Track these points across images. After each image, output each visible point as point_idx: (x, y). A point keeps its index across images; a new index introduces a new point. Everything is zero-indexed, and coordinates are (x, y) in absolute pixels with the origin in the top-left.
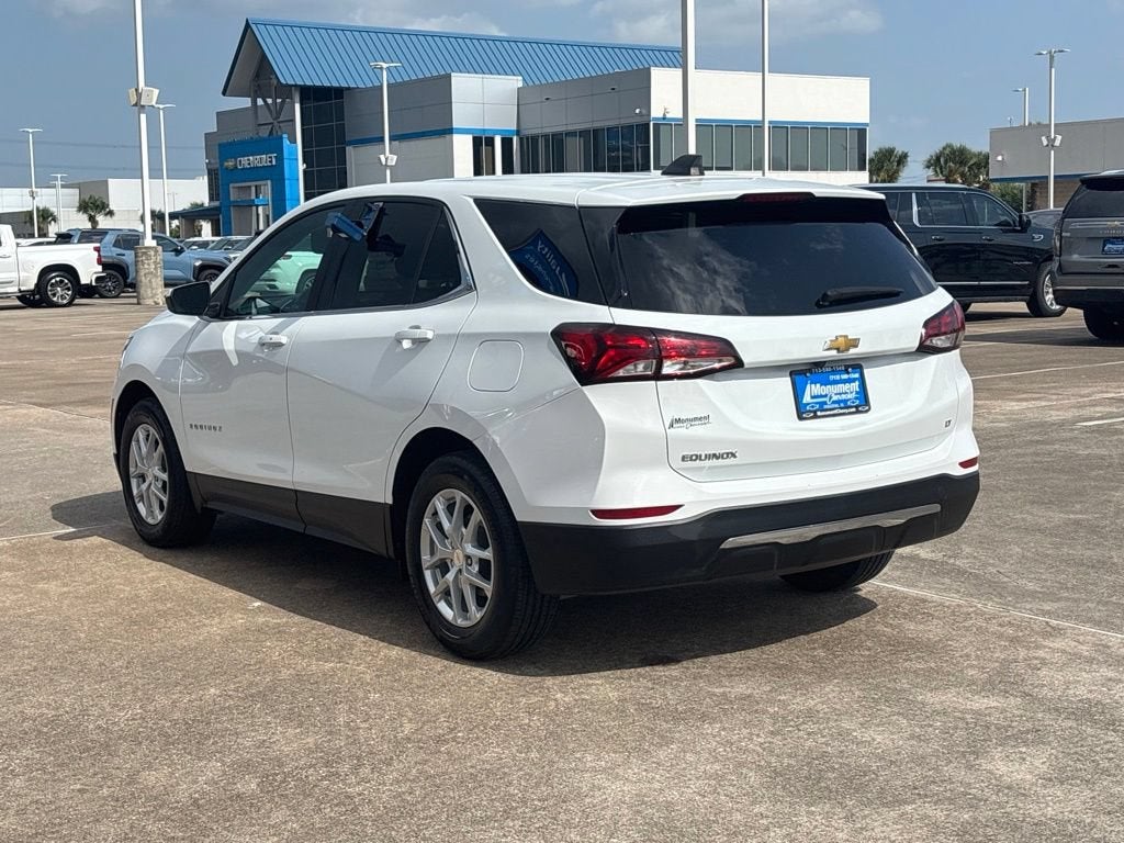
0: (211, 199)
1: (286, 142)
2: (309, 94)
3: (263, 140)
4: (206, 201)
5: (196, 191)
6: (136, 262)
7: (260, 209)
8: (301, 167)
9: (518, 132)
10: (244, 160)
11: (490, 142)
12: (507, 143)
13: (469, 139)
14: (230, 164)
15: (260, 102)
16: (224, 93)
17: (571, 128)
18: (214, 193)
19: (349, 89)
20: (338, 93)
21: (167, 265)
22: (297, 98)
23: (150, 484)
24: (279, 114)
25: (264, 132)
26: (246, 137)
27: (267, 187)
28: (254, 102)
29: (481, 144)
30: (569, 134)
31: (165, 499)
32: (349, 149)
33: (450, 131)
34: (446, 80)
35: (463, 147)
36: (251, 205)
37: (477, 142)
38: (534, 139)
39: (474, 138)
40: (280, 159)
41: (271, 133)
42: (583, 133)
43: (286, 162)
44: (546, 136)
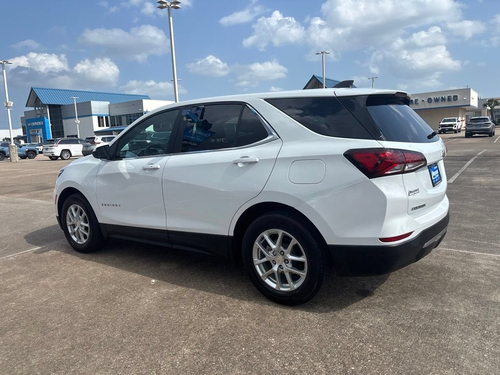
0: (24, 134)
1: (45, 119)
2: (51, 107)
3: (38, 118)
4: (22, 135)
5: (20, 132)
6: (9, 150)
7: (39, 136)
8: (50, 125)
9: (109, 115)
10: (33, 124)
11: (102, 118)
12: (107, 118)
13: (96, 117)
14: (29, 125)
15: (37, 108)
16: (26, 106)
17: (123, 114)
18: (24, 132)
19: (62, 105)
20: (59, 106)
21: (19, 151)
22: (48, 107)
23: (79, 228)
24: (43, 111)
25: (39, 116)
26: (33, 117)
27: (41, 131)
28: (35, 109)
29: (100, 118)
30: (122, 115)
31: (87, 234)
32: (63, 120)
33: (92, 115)
34: (90, 102)
35: (95, 119)
36: (36, 135)
37: (99, 118)
38: (114, 117)
39: (98, 117)
40: (44, 123)
41: (41, 116)
42: (126, 115)
43: (46, 124)
44: (117, 116)
